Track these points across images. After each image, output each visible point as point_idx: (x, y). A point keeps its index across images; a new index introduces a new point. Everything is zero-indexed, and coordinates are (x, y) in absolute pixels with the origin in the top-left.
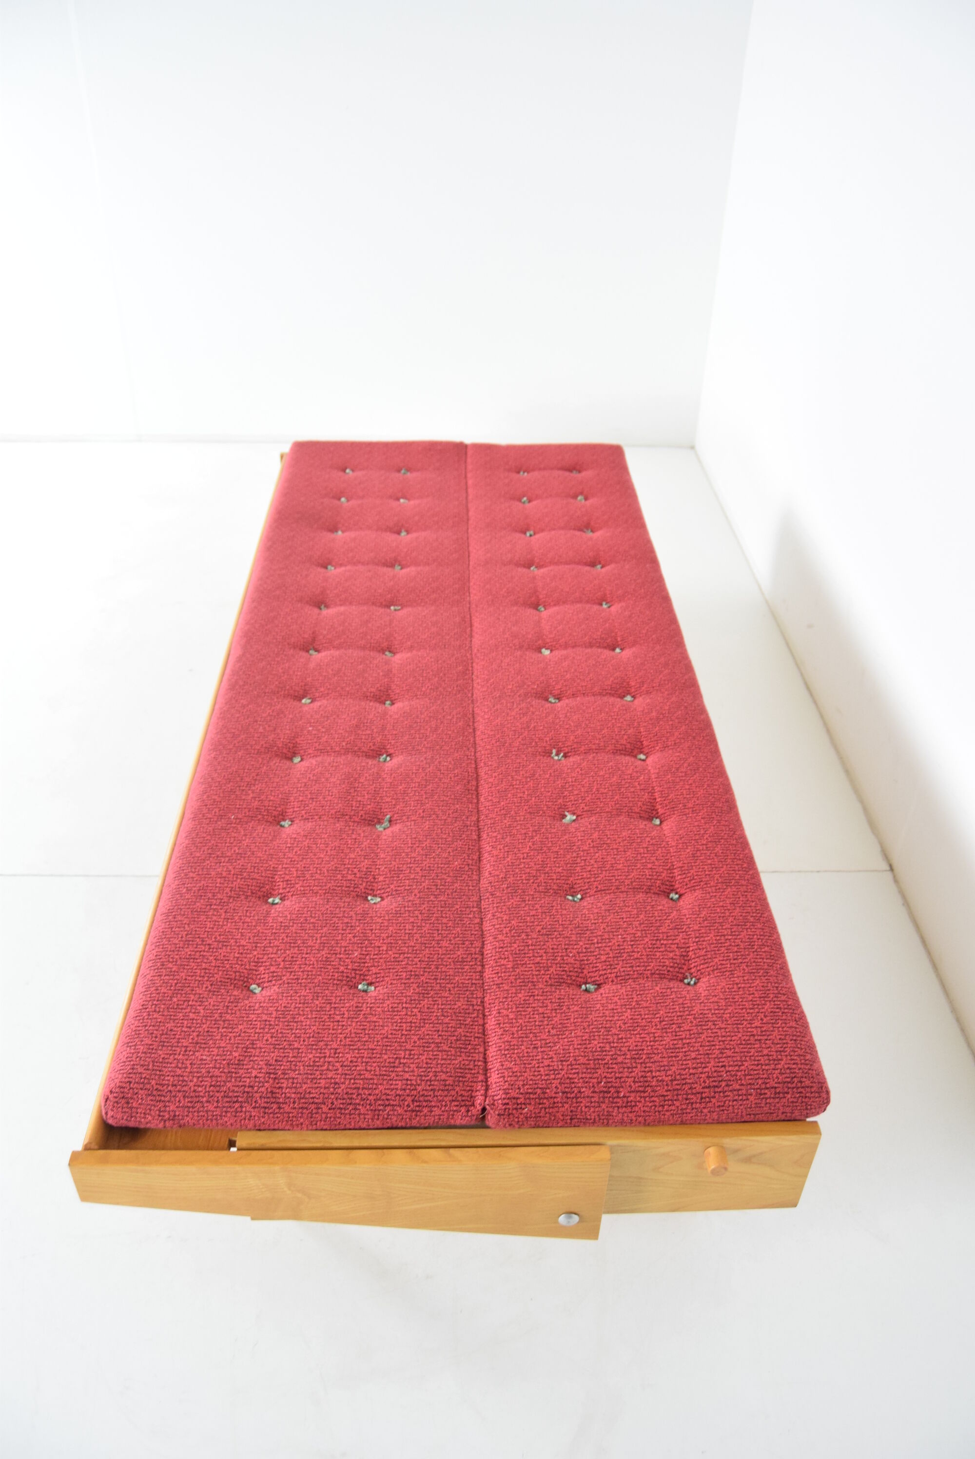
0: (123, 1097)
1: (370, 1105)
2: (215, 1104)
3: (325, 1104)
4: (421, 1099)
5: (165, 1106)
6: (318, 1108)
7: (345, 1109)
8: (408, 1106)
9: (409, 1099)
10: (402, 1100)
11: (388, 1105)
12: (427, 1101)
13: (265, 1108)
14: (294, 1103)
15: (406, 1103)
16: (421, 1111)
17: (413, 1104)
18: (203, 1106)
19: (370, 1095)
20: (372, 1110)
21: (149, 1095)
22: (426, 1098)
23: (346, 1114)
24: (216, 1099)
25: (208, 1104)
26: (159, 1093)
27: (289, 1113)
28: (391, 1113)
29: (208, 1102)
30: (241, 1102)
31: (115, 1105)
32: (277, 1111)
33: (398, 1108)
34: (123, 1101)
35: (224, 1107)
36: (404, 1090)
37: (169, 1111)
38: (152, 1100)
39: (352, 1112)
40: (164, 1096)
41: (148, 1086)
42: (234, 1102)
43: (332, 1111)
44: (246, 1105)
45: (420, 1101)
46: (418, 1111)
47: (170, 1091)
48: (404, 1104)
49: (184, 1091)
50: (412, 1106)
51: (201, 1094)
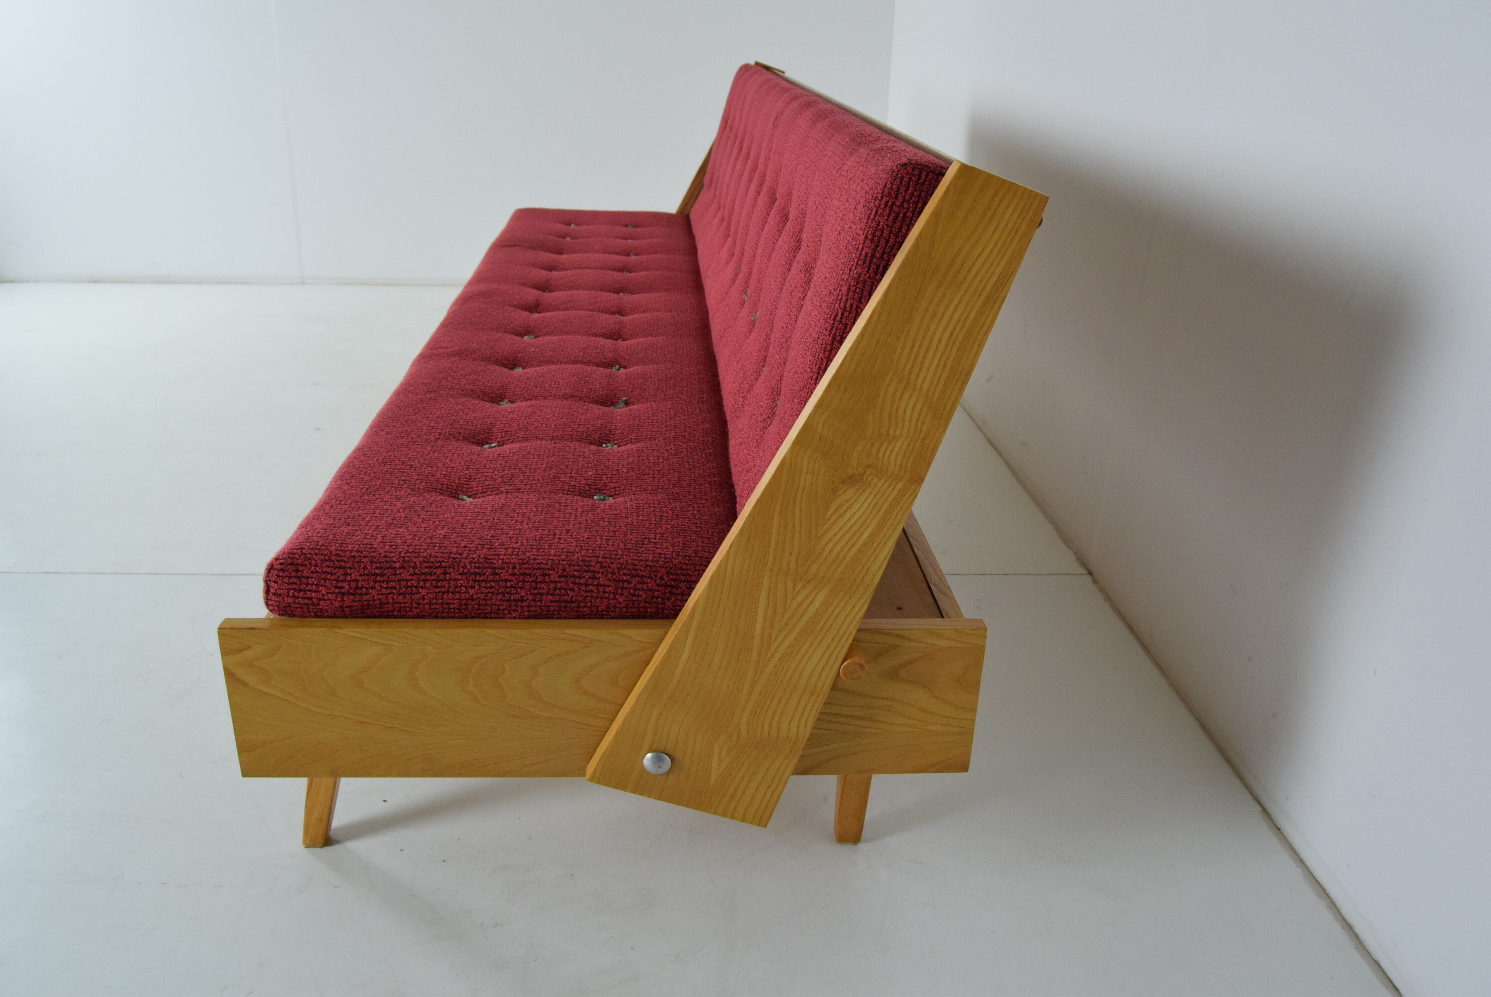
0: (292, 564)
1: (613, 573)
2: (411, 570)
3: (554, 570)
4: (679, 572)
5: (346, 574)
6: (544, 575)
7: (580, 578)
8: (661, 578)
9: (663, 571)
10: (654, 572)
11: (636, 576)
12: (686, 575)
13: (475, 574)
14: (514, 568)
15: (659, 575)
16: (677, 587)
17: (668, 576)
18: (395, 574)
19: (612, 563)
20: (615, 580)
21: (326, 560)
22: (684, 572)
23: (581, 584)
24: (412, 565)
25: (401, 571)
26: (338, 559)
27: (506, 581)
28: (639, 586)
29: (402, 567)
30: (445, 567)
31: (281, 574)
32: (491, 578)
33: (649, 581)
34: (291, 568)
35: (422, 574)
36: (656, 561)
37: (350, 581)
38: (328, 567)
39: (590, 581)
40: (345, 562)
41: (326, 552)
42: (436, 568)
43: (562, 579)
44: (451, 570)
45: (676, 575)
46: (674, 587)
47: (354, 557)
48: (656, 576)
49: (372, 557)
50: (666, 579)
51: (394, 559)
